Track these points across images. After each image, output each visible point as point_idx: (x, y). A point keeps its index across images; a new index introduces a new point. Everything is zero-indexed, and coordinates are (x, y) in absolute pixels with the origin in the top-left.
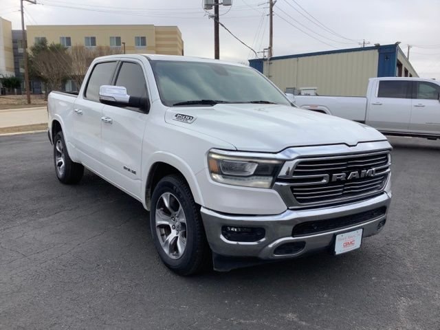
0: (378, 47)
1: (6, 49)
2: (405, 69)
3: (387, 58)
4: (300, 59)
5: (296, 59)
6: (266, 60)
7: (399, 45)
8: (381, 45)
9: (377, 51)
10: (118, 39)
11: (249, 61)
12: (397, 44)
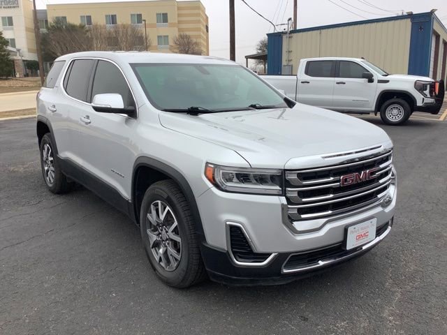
0: (410, 16)
1: (27, 29)
2: (444, 40)
3: (421, 28)
4: (323, 31)
5: (318, 31)
6: (286, 33)
7: (435, 13)
8: (414, 13)
9: (409, 20)
10: (139, 16)
11: (267, 34)
12: (432, 12)
